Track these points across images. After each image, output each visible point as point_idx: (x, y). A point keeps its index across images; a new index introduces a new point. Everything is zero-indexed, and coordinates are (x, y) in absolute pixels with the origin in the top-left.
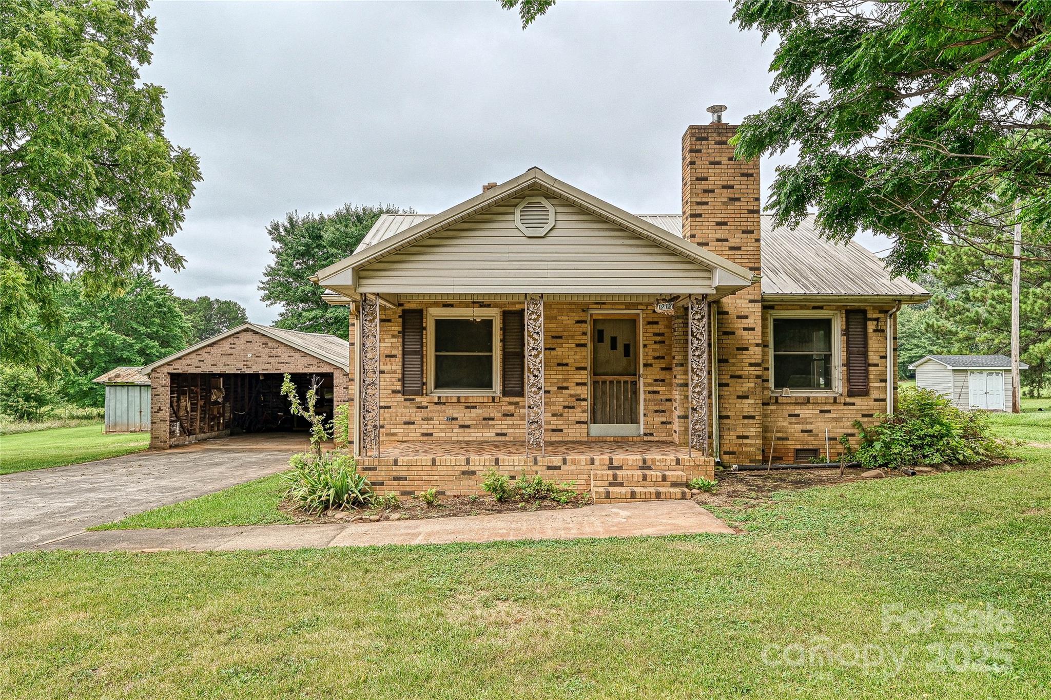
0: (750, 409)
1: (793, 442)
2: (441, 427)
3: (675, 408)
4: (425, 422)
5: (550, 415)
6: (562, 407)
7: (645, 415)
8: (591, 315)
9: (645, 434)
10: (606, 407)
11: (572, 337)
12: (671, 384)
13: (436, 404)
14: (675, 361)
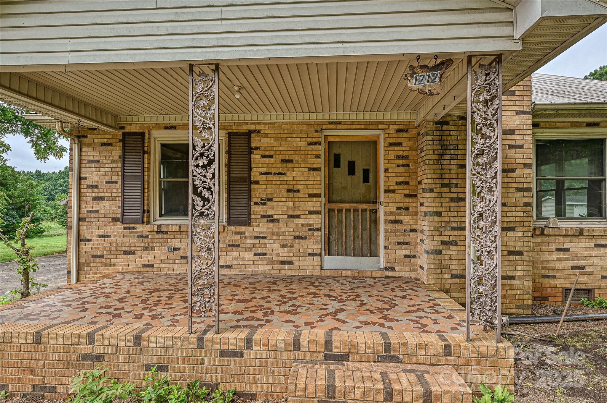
0: (518, 244)
1: (561, 281)
2: (162, 257)
3: (422, 241)
4: (146, 252)
5: (279, 246)
6: (292, 238)
7: (385, 247)
8: (326, 137)
9: (386, 269)
10: (342, 237)
11: (305, 161)
12: (416, 213)
13: (157, 233)
14: (423, 186)
